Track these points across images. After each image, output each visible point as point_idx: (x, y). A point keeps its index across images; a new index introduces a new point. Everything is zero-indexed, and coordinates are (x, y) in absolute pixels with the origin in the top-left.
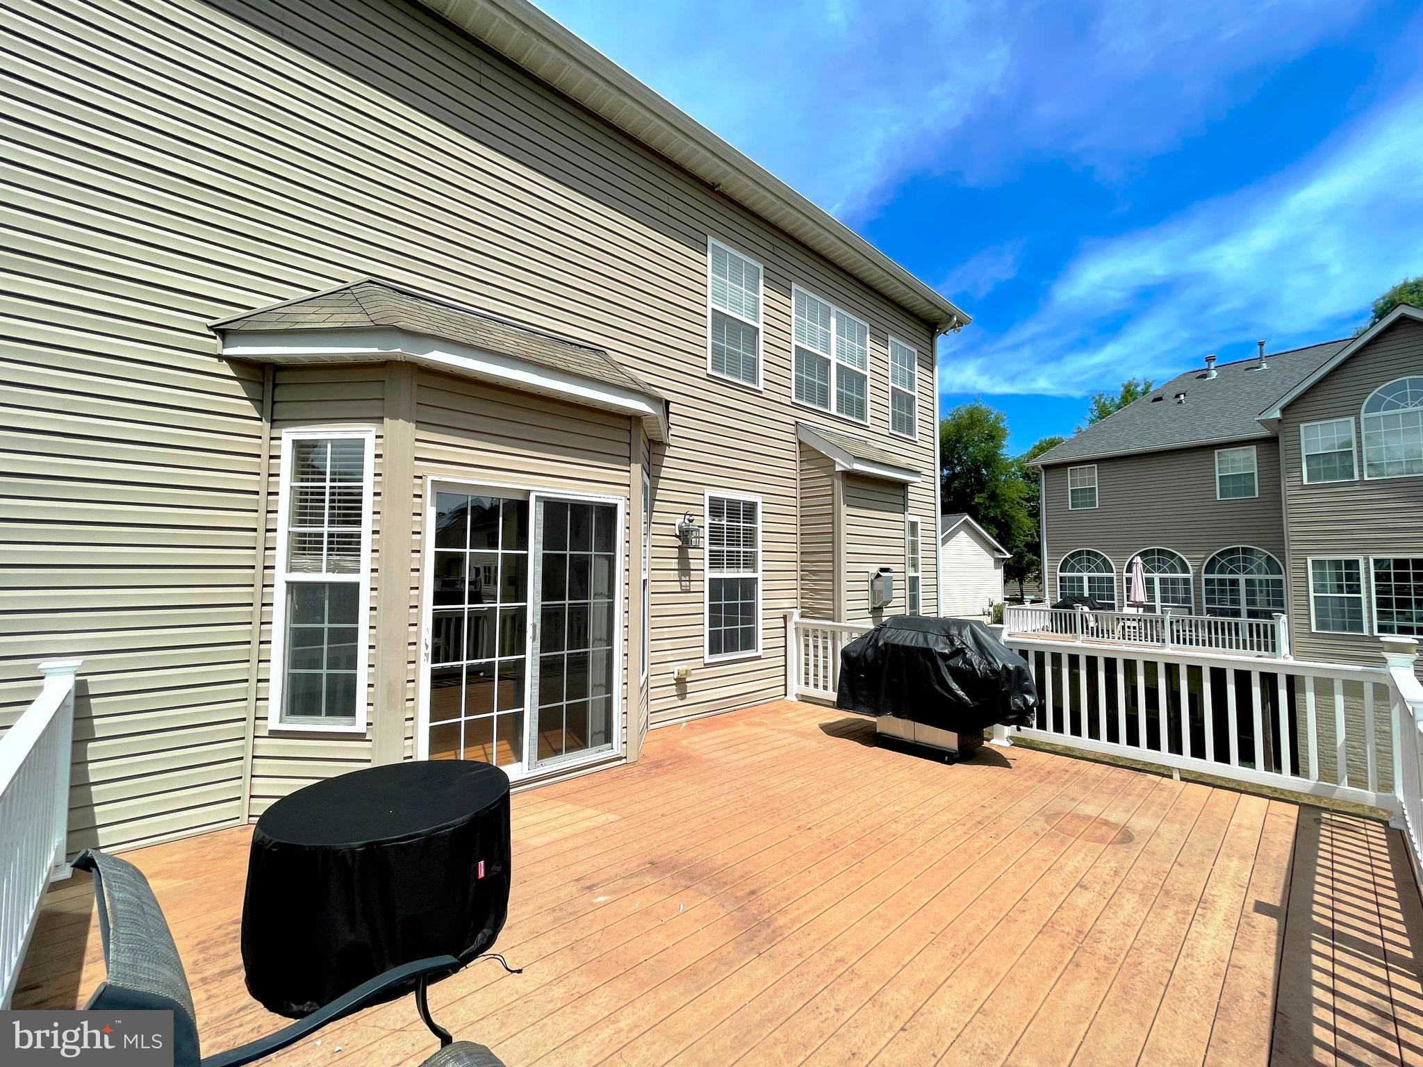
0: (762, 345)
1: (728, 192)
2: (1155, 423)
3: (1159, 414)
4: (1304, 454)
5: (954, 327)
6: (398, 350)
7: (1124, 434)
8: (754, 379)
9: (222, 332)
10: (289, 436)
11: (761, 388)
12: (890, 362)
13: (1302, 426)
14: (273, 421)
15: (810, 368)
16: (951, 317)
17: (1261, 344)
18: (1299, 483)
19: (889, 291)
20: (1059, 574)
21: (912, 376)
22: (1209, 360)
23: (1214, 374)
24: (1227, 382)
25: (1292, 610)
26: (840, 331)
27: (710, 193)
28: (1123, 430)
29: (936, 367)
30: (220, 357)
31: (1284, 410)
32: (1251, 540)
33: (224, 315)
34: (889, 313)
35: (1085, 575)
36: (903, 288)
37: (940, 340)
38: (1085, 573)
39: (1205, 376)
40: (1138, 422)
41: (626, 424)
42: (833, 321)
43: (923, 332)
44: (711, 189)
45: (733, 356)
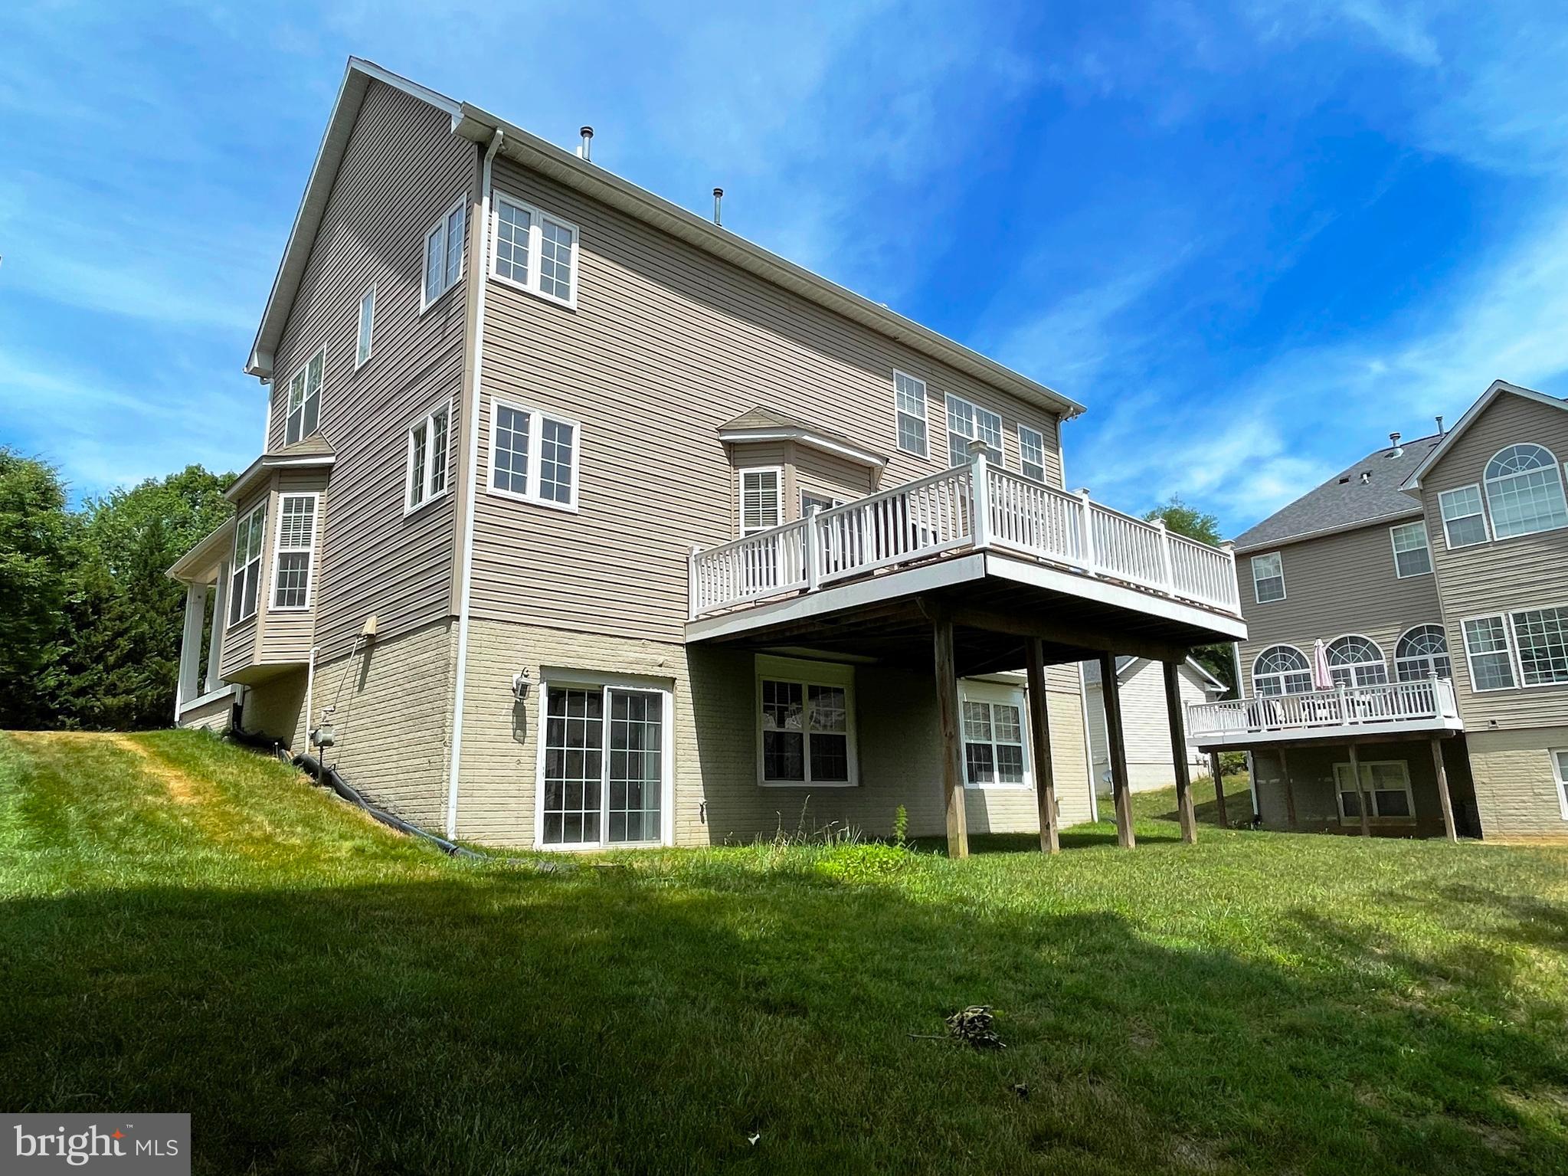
0: (928, 432)
1: (903, 340)
2: (1337, 504)
3: (1343, 496)
4: (1444, 521)
5: (1072, 415)
6: (794, 435)
7: (1306, 518)
8: (926, 455)
9: (719, 430)
10: (742, 472)
11: (928, 458)
12: (1020, 442)
13: (1439, 494)
14: (734, 466)
15: (960, 445)
16: (1069, 407)
17: (1439, 419)
18: (1444, 549)
19: (1016, 392)
20: (1255, 677)
21: (1039, 453)
22: (1394, 437)
23: (1400, 451)
24: (1410, 459)
25: (1454, 674)
26: (979, 421)
27: (893, 343)
28: (1306, 514)
29: (1061, 449)
30: (719, 440)
31: (1423, 480)
32: (1431, 617)
33: (720, 423)
34: (1017, 407)
35: (1281, 675)
36: (1025, 389)
37: (1062, 424)
38: (1281, 673)
39: (1392, 455)
40: (1322, 506)
41: (867, 471)
42: (974, 418)
43: (1047, 421)
44: (893, 339)
45: (911, 439)
